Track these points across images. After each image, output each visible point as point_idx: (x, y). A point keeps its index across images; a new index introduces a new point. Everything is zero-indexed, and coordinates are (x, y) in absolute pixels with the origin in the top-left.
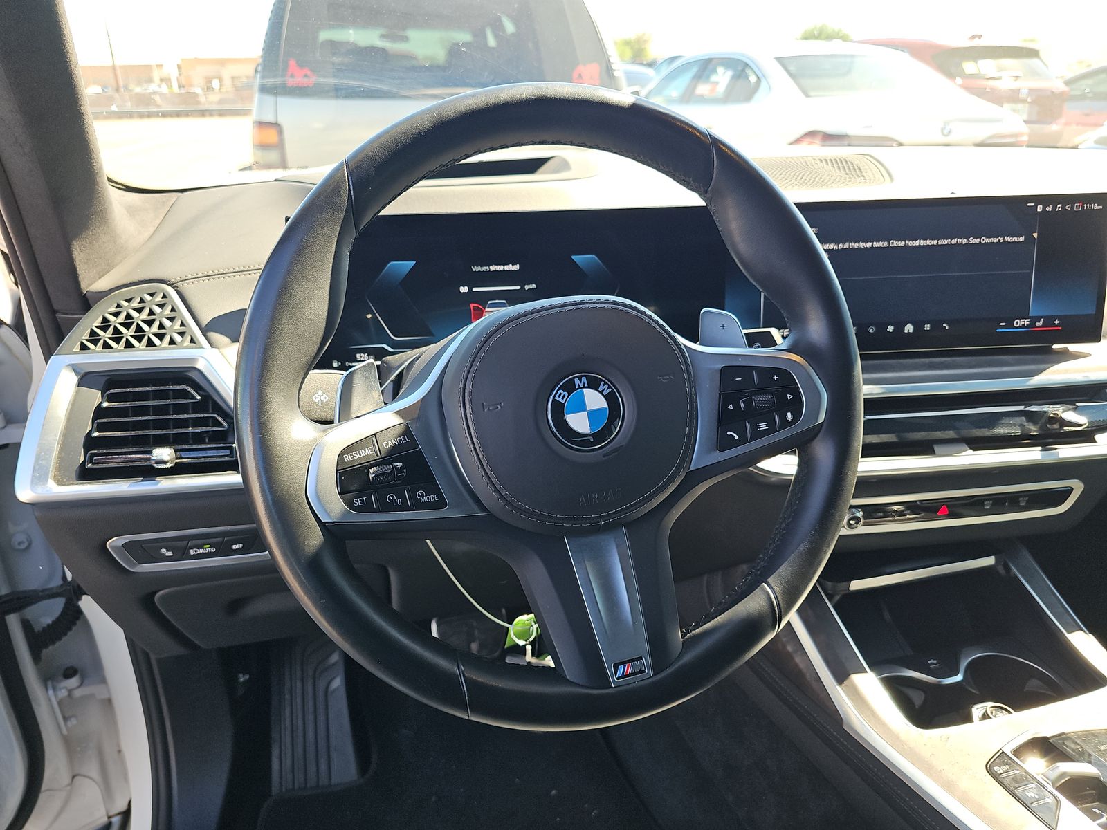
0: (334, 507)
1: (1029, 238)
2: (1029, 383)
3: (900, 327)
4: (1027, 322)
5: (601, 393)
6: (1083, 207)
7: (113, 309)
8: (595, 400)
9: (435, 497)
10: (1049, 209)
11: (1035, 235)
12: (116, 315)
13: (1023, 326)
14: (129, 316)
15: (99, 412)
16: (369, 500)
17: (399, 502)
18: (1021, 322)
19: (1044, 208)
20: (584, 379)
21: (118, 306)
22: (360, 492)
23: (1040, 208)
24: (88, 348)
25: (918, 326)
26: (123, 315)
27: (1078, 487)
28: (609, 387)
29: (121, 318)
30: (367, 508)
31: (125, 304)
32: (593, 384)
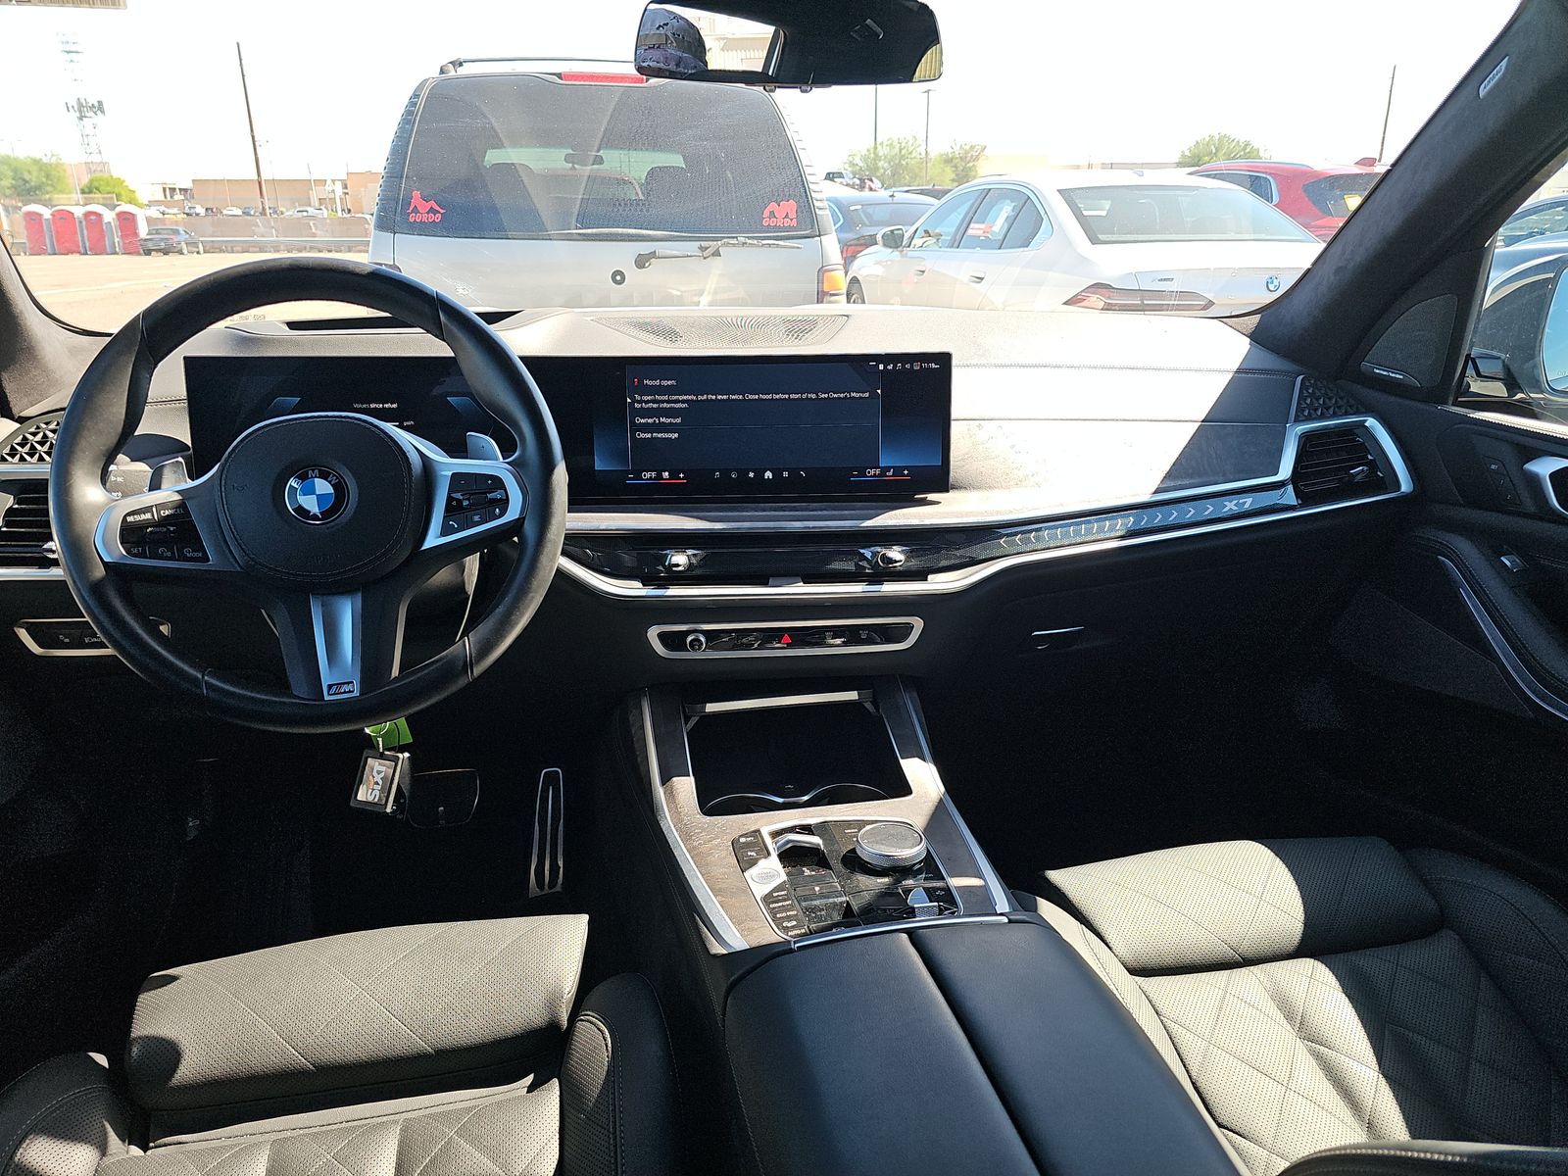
0: (116, 552)
1: (873, 394)
2: (862, 525)
3: (760, 473)
4: (878, 471)
5: (330, 482)
6: (921, 366)
7: (33, 430)
8: (323, 487)
9: (200, 555)
10: (890, 367)
11: (879, 391)
12: (34, 434)
13: (875, 475)
14: (45, 436)
15: (10, 512)
16: (144, 550)
17: (169, 554)
18: (872, 472)
19: (885, 367)
20: (316, 471)
21: (38, 428)
22: (137, 544)
23: (881, 367)
24: (25, 460)
25: (777, 472)
26: (41, 434)
27: (918, 624)
28: (337, 478)
29: (39, 437)
30: (142, 555)
31: (44, 426)
32: (324, 476)
